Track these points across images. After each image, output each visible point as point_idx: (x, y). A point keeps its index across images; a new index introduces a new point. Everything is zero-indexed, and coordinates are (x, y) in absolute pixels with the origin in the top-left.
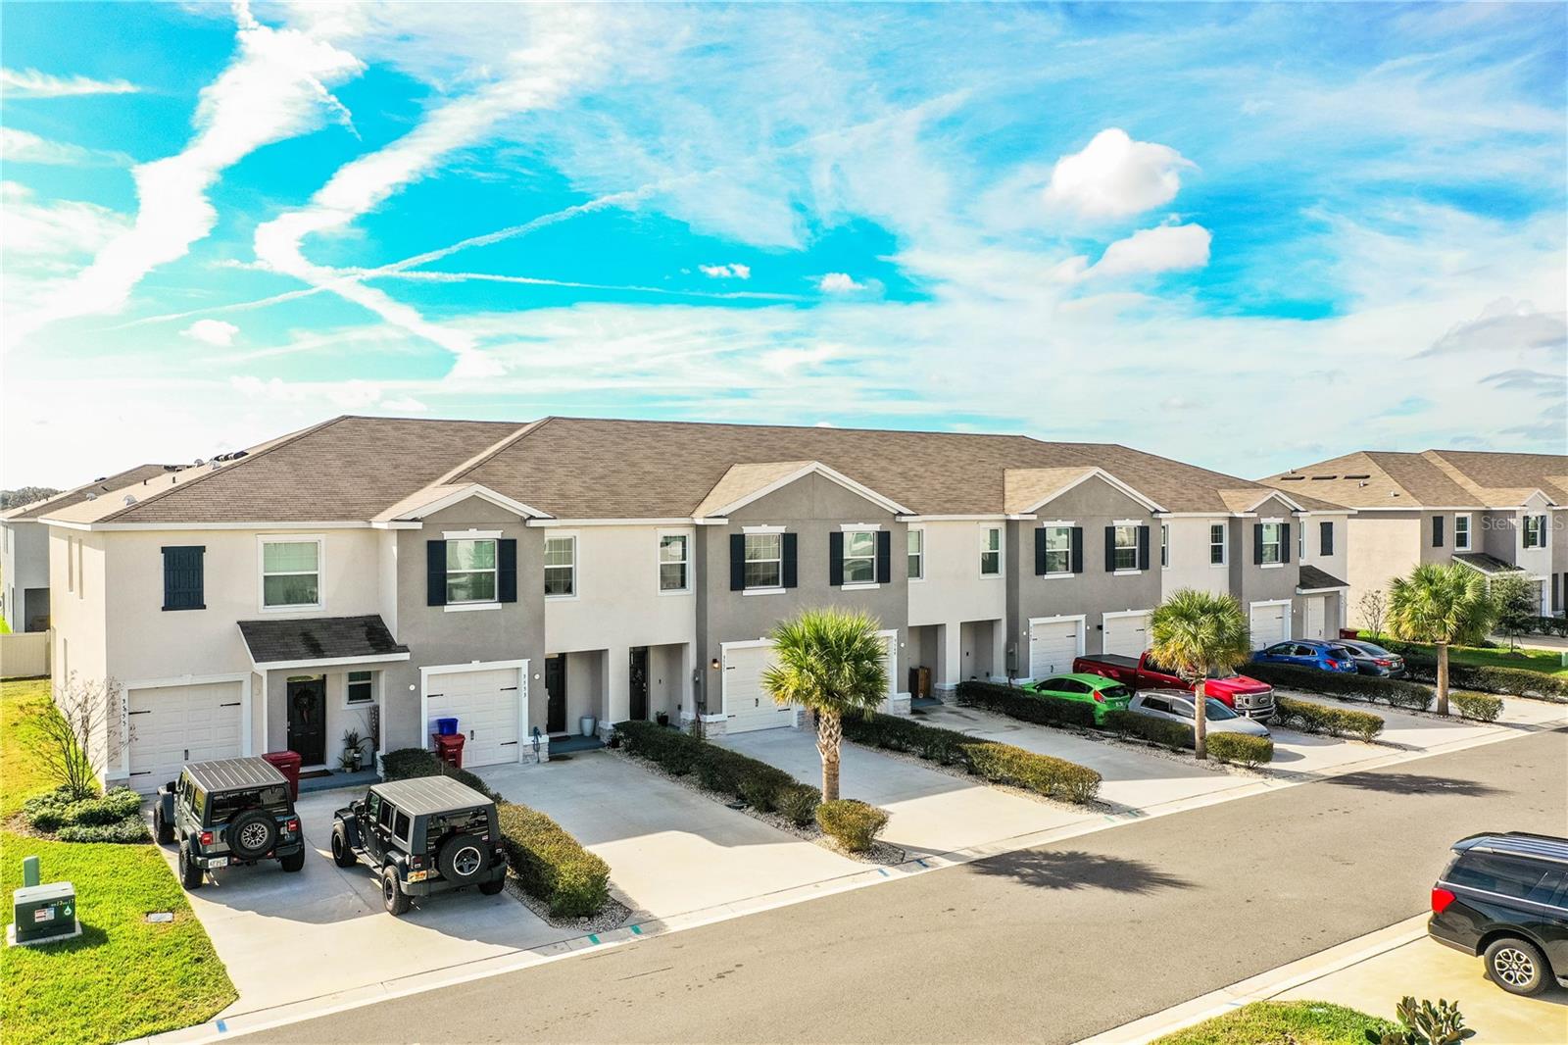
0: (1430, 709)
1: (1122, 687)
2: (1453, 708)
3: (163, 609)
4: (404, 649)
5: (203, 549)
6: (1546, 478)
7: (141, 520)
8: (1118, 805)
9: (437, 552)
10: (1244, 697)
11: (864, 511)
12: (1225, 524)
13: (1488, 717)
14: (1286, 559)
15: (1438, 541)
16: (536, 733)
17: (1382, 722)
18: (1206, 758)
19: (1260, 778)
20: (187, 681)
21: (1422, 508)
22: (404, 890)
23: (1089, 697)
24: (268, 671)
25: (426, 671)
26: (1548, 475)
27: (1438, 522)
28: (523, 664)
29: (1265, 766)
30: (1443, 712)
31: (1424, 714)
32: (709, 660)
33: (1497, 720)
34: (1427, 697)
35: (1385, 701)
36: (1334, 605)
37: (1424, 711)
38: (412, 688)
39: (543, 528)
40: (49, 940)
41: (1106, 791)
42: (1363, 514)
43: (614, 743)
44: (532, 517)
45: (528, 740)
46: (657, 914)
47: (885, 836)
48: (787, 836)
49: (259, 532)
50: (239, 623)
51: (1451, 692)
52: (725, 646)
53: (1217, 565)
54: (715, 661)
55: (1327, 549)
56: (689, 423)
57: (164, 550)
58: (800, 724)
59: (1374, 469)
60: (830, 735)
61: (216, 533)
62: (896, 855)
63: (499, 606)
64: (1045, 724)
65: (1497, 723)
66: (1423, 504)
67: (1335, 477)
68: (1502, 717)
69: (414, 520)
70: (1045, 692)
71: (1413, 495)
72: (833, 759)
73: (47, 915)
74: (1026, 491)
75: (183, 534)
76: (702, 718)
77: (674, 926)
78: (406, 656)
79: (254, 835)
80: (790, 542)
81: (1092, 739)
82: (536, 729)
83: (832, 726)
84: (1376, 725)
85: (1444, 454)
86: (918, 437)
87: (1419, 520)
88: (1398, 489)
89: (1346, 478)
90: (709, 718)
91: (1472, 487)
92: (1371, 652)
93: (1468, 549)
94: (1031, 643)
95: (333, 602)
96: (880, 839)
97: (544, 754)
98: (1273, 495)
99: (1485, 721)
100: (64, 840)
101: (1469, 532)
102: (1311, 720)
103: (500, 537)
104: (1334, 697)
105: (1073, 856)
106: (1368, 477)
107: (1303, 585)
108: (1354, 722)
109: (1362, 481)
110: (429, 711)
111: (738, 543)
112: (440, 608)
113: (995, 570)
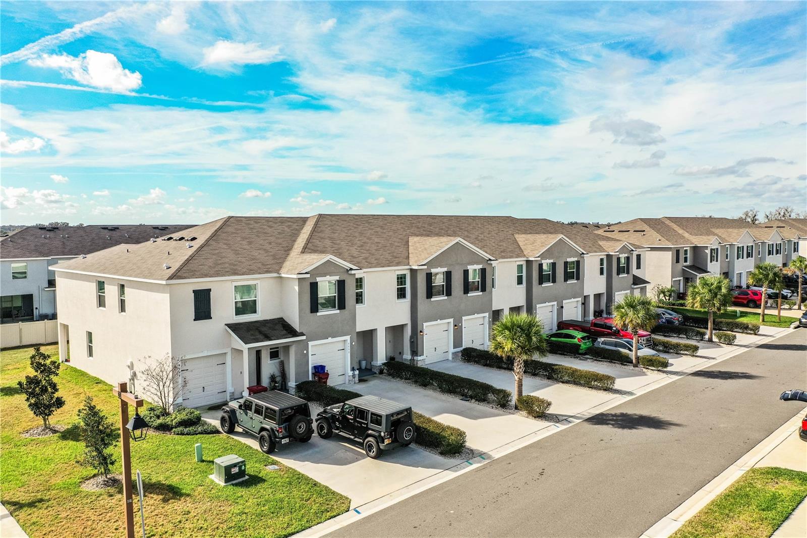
0: (705, 339)
1: (587, 336)
2: (715, 339)
3: (195, 320)
4: (302, 334)
5: (210, 290)
6: (711, 230)
7: (185, 278)
8: (625, 391)
9: (314, 287)
10: (642, 338)
11: (477, 259)
12: (605, 257)
13: (730, 341)
14: (628, 273)
15: (678, 261)
16: (353, 369)
17: (698, 347)
18: (638, 367)
19: (664, 375)
20: (205, 354)
21: (673, 246)
22: (381, 447)
23: (576, 341)
24: (248, 348)
25: (310, 344)
26: (711, 228)
27: (678, 251)
28: (348, 338)
29: (665, 369)
30: (710, 340)
31: (703, 342)
32: (419, 331)
34: (703, 334)
35: (685, 336)
37: (702, 340)
38: (305, 352)
39: (355, 274)
40: (241, 480)
41: (619, 384)
42: (653, 249)
43: (381, 372)
44: (351, 269)
45: (351, 373)
46: (485, 450)
47: (551, 411)
49: (233, 281)
50: (226, 325)
51: (714, 332)
52: (425, 324)
53: (602, 276)
54: (421, 332)
55: (638, 267)
56: (378, 215)
57: (194, 291)
58: (453, 358)
59: (645, 227)
60: (520, 368)
61: (215, 282)
62: (556, 419)
63: (338, 311)
65: (734, 345)
66: (673, 245)
67: (629, 231)
68: (736, 342)
69: (306, 273)
70: (552, 339)
71: (667, 240)
72: (521, 378)
73: (235, 470)
74: (530, 246)
75: (201, 283)
76: (415, 358)
77: (496, 455)
78: (304, 338)
79: (300, 427)
80: (448, 275)
81: (581, 360)
82: (353, 368)
83: (521, 364)
84: (696, 348)
85: (669, 218)
86: (471, 218)
87: (671, 252)
88: (660, 237)
89: (634, 231)
90: (419, 358)
91: (686, 235)
92: (671, 315)
93: (688, 263)
95: (263, 312)
96: (548, 412)
97: (357, 379)
98: (624, 244)
99: (728, 344)
100: (178, 434)
101: (688, 256)
102: (665, 347)
103: (338, 279)
104: (661, 335)
105: (622, 415)
106: (644, 231)
107: (634, 284)
108: (687, 347)
109: (642, 233)
110: (312, 362)
111: (429, 276)
112: (315, 314)
113: (521, 283)
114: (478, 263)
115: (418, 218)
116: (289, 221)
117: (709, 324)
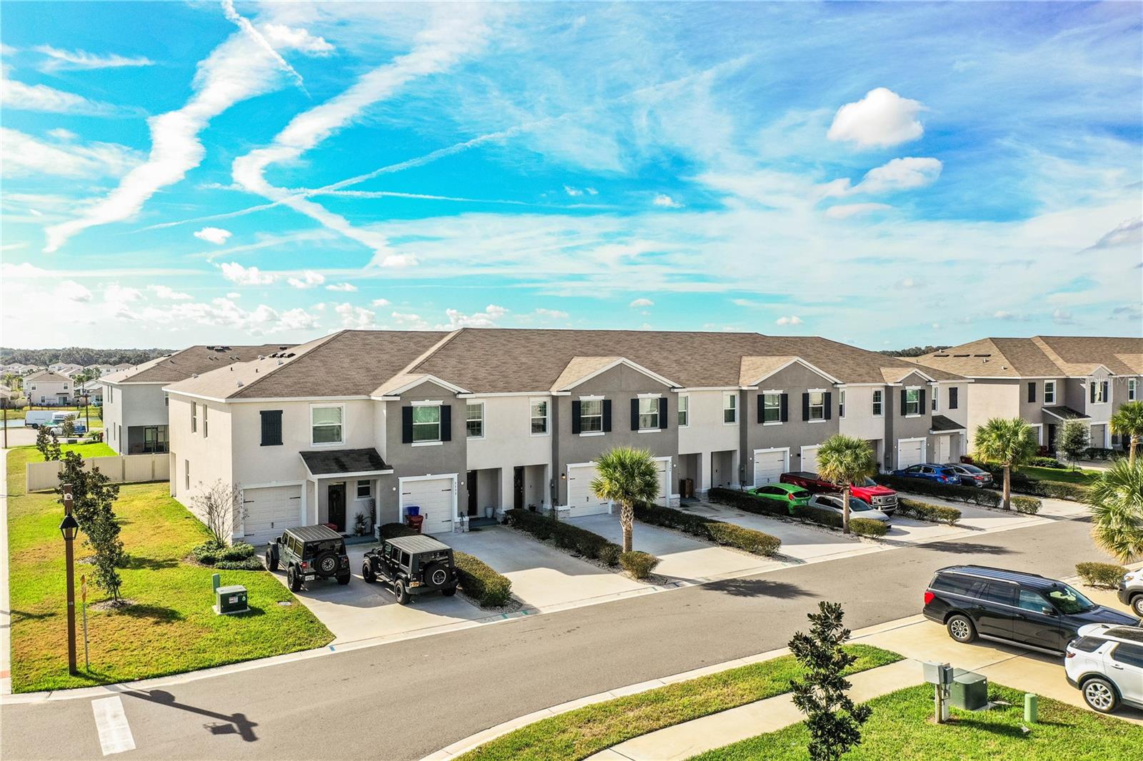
0: (999, 506)
1: (805, 492)
2: (1013, 506)
3: (261, 445)
4: (390, 467)
5: (281, 412)
6: (1116, 355)
7: (250, 397)
8: (791, 557)
9: (408, 413)
11: (652, 386)
12: (883, 391)
13: (1033, 511)
14: (922, 412)
15: (1032, 398)
16: (461, 515)
17: (960, 513)
18: (849, 533)
20: (274, 484)
21: (1020, 378)
22: (407, 591)
23: (786, 498)
24: (319, 479)
25: (402, 480)
26: (1118, 352)
27: (1032, 386)
28: (455, 476)
29: (882, 538)
30: (1007, 508)
31: (997, 509)
32: (560, 474)
33: (1037, 513)
34: (998, 499)
35: (973, 501)
36: (956, 441)
37: (996, 507)
38: (394, 489)
39: (466, 399)
40: (237, 612)
41: (783, 550)
42: (978, 381)
43: (505, 522)
44: (459, 393)
45: (457, 519)
46: (535, 605)
47: (657, 571)
48: (603, 570)
49: (312, 402)
50: (300, 452)
51: (1012, 496)
52: (569, 466)
53: (878, 416)
54: (563, 475)
55: (953, 404)
56: (547, 330)
57: (261, 412)
58: (613, 512)
59: (994, 351)
60: (627, 516)
61: (288, 403)
62: (662, 580)
63: (441, 443)
64: (759, 513)
65: (1038, 515)
66: (1021, 375)
67: (969, 355)
68: (1040, 511)
69: (396, 395)
70: (760, 494)
71: (1016, 368)
72: (629, 529)
73: (234, 600)
74: (753, 371)
75: (271, 404)
76: (556, 508)
77: (544, 611)
78: (391, 471)
79: (328, 564)
80: (607, 405)
81: (786, 522)
82: (462, 513)
83: (629, 511)
84: (957, 515)
85: (1046, 339)
87: (1018, 386)
88: (1007, 364)
89: (975, 356)
90: (560, 508)
91: (1060, 362)
92: (972, 471)
93: (1054, 403)
94: (755, 464)
95: (350, 440)
96: (654, 573)
97: (466, 527)
98: (914, 371)
99: (1031, 514)
100: (219, 568)
101: (1054, 392)
102: (919, 512)
103: (442, 404)
106: (989, 355)
107: (934, 428)
108: (945, 514)
109: (984, 359)
110: (403, 503)
111: (577, 406)
112: (409, 444)
113: (733, 420)
114: (653, 392)
115: (605, 334)
116: (421, 337)
117: (1005, 484)
